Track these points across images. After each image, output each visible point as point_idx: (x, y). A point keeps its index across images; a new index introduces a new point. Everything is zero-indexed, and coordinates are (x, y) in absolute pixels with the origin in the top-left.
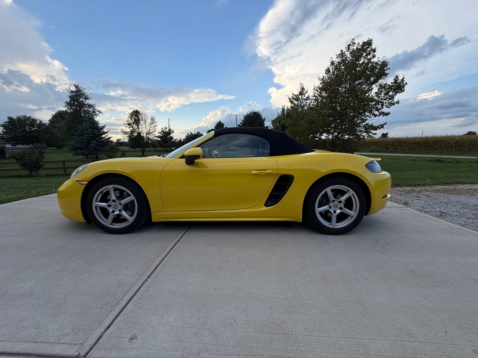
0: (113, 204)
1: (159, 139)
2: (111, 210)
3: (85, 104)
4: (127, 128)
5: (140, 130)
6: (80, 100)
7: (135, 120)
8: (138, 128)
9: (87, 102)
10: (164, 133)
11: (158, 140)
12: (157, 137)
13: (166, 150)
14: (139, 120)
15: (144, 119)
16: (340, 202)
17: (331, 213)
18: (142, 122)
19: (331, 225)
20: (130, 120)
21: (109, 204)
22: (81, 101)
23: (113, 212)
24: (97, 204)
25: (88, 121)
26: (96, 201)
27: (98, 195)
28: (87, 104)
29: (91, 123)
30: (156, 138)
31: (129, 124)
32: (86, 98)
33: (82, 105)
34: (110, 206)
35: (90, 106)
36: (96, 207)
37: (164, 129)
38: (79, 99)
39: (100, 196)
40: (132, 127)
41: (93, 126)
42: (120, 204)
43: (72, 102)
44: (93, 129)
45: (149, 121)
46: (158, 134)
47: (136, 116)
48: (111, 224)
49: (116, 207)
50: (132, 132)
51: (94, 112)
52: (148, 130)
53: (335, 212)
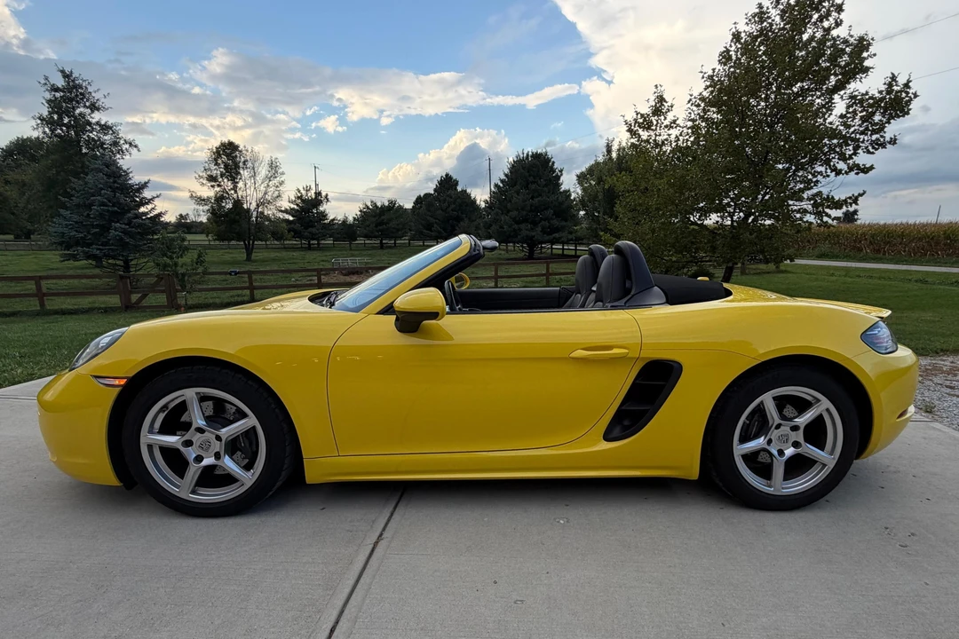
0: (197, 438)
1: (291, 218)
2: (191, 454)
3: (89, 123)
4: (205, 188)
5: (240, 193)
6: (78, 111)
7: (226, 166)
8: (235, 188)
9: (96, 117)
10: (303, 201)
11: (287, 221)
12: (286, 211)
13: (309, 244)
14: (237, 166)
15: (249, 165)
16: (795, 428)
17: (771, 455)
18: (245, 173)
19: (770, 486)
20: (213, 167)
21: (187, 437)
22: (80, 114)
23: (199, 459)
24: (152, 438)
25: (101, 171)
26: (151, 431)
27: (155, 415)
28: (98, 123)
29: (109, 176)
30: (281, 215)
31: (212, 179)
32: (94, 107)
33: (81, 125)
34: (188, 443)
35: (105, 128)
36: (150, 447)
37: (303, 192)
38: (74, 108)
39: (162, 416)
40: (219, 186)
41: (115, 182)
42: (218, 438)
43: (56, 117)
44: (114, 191)
45: (263, 171)
46: (285, 204)
47: (228, 156)
48: (193, 492)
49: (205, 446)
50: (219, 199)
51: (115, 144)
52: (260, 195)
53: (781, 453)
